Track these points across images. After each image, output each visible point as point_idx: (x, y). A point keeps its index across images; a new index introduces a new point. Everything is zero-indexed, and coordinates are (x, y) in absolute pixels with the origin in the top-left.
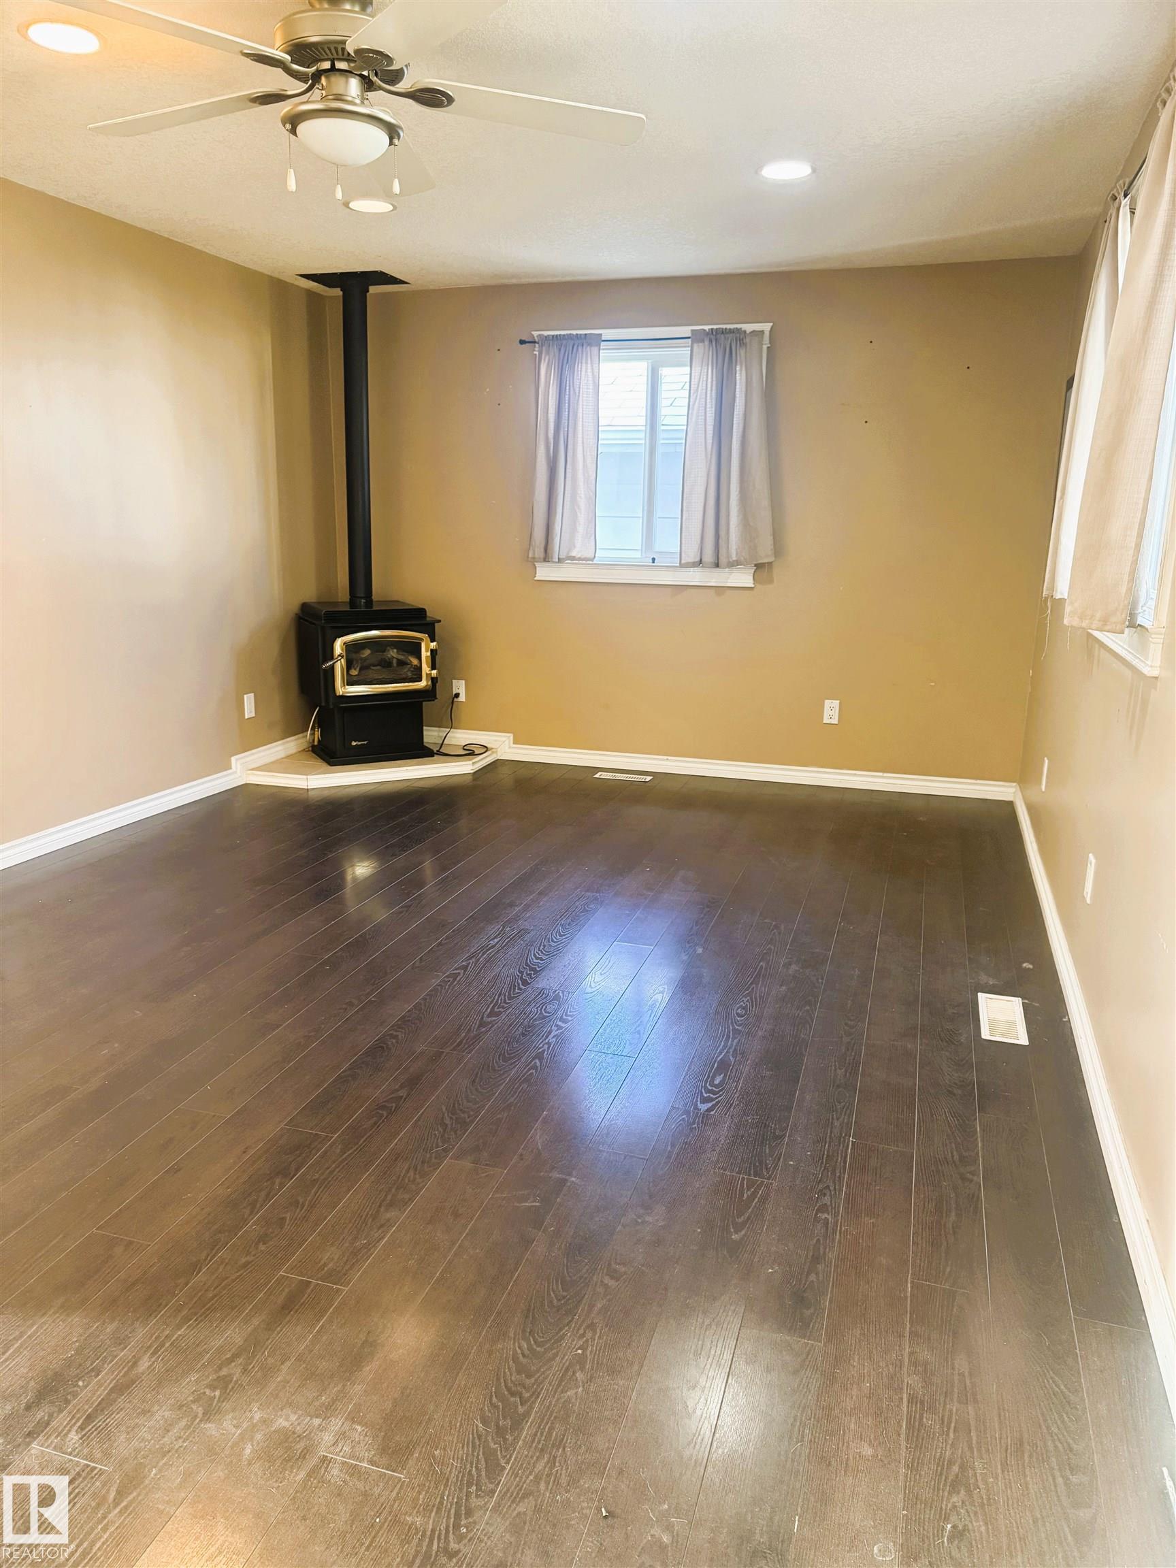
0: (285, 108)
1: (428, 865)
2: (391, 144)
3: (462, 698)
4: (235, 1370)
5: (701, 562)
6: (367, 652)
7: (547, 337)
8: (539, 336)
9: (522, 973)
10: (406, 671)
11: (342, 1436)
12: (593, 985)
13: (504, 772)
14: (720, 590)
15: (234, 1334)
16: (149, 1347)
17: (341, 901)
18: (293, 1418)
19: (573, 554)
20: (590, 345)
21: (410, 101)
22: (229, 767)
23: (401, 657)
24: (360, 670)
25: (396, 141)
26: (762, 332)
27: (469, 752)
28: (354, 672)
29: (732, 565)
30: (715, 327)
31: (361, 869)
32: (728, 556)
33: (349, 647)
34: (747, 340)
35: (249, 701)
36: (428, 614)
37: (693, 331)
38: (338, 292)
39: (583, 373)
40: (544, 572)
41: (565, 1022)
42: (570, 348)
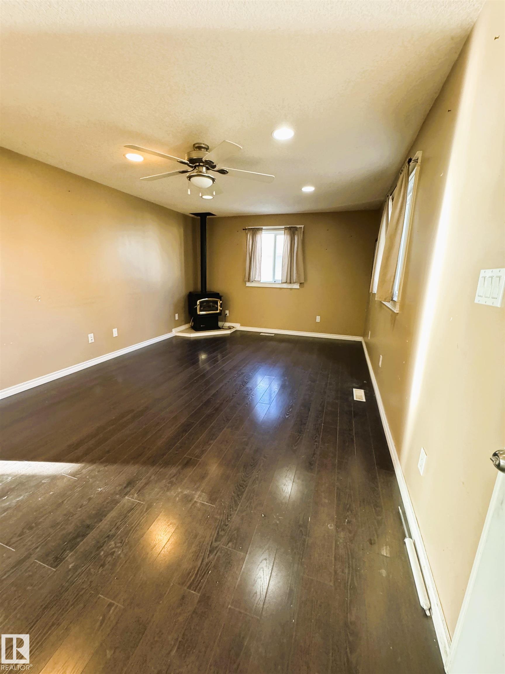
0: (188, 174)
1: (219, 356)
2: (213, 183)
3: (228, 315)
4: (174, 479)
5: (286, 282)
6: (205, 304)
7: (249, 228)
8: (248, 228)
9: (242, 383)
10: (214, 308)
11: (200, 496)
12: (260, 386)
13: (238, 333)
14: (291, 289)
15: (173, 470)
16: (154, 473)
17: (198, 364)
18: (188, 491)
19: (255, 280)
20: (260, 230)
21: (218, 172)
22: (171, 332)
23: (213, 305)
24: (203, 308)
25: (214, 182)
26: (301, 228)
27: (229, 328)
28: (202, 309)
29: (294, 283)
30: (290, 226)
31: (203, 357)
32: (293, 281)
33: (200, 302)
34: (298, 229)
35: (177, 315)
36: (220, 294)
37: (285, 227)
38: (199, 217)
39: (258, 237)
40: (248, 284)
41: (253, 395)
42: (255, 231)
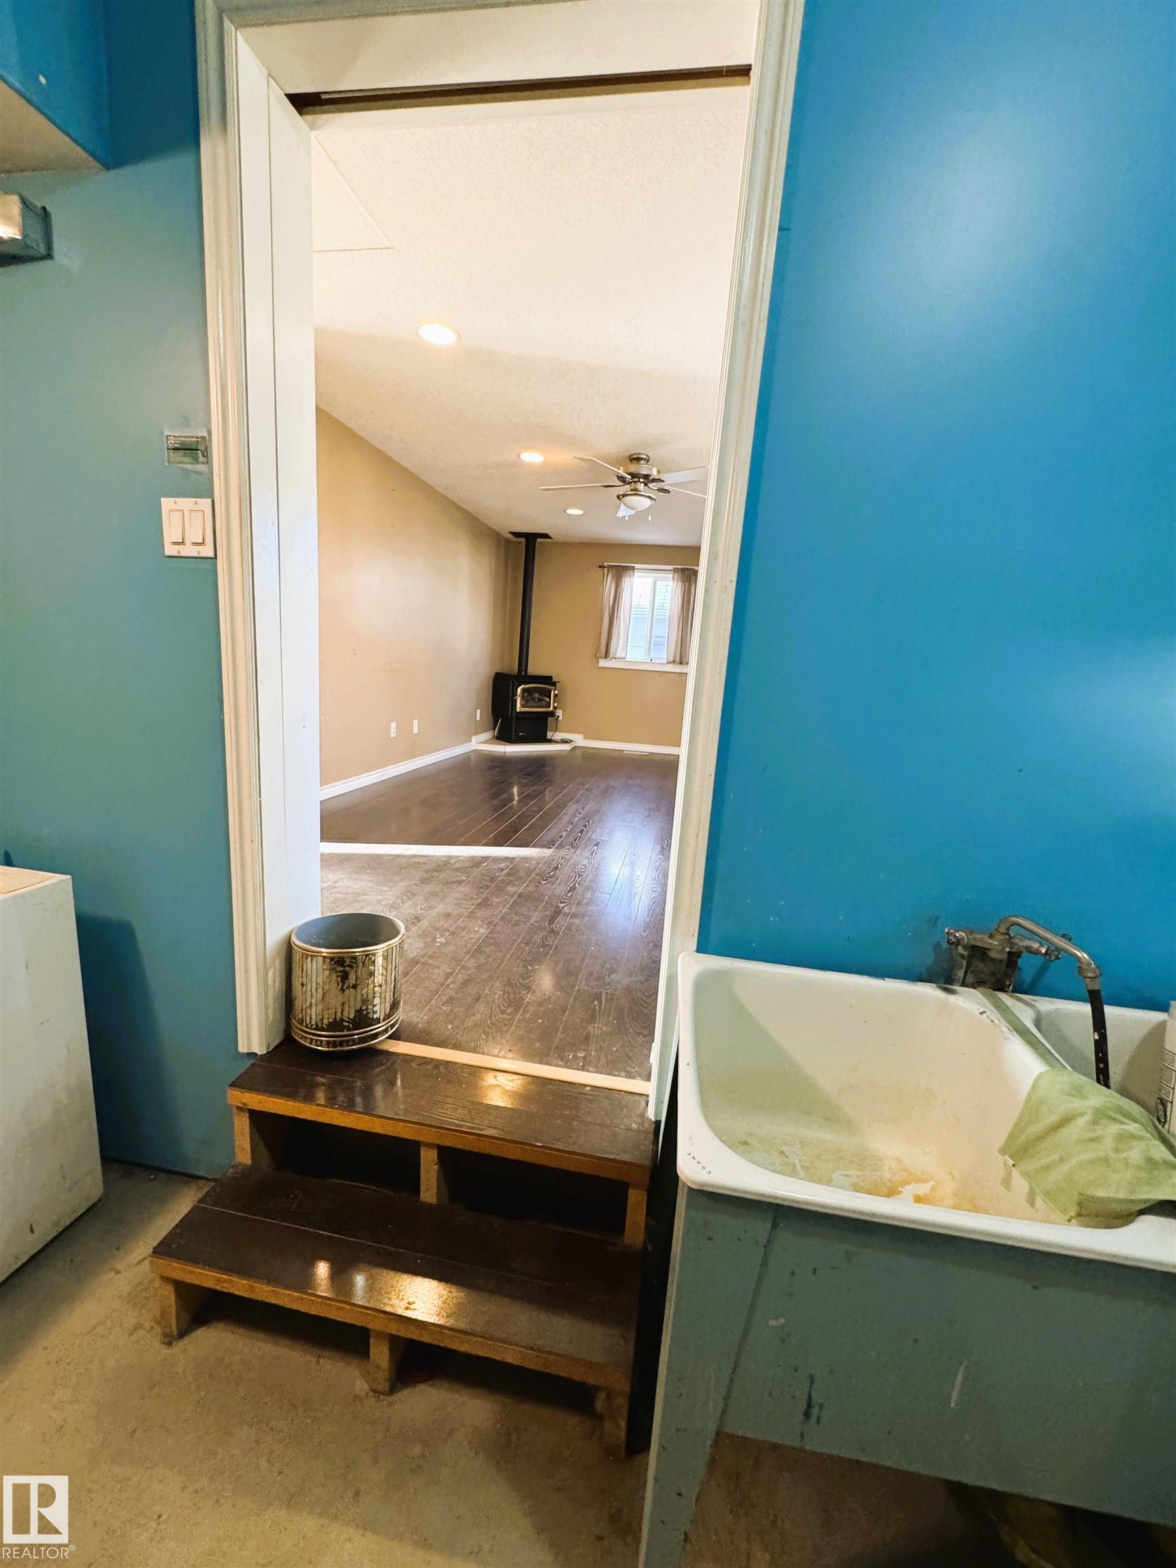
3: (560, 718)
5: (674, 661)
6: (530, 694)
7: (613, 566)
8: (609, 565)
10: (544, 703)
13: (581, 751)
19: (617, 656)
20: (630, 570)
21: (657, 491)
22: (471, 741)
23: (543, 697)
24: (527, 700)
27: (565, 742)
28: (524, 702)
29: (686, 664)
30: (684, 567)
32: (685, 661)
33: (524, 690)
34: (696, 573)
35: (478, 712)
36: (554, 679)
37: (675, 568)
38: (523, 540)
39: (627, 582)
40: (603, 663)
42: (620, 572)
